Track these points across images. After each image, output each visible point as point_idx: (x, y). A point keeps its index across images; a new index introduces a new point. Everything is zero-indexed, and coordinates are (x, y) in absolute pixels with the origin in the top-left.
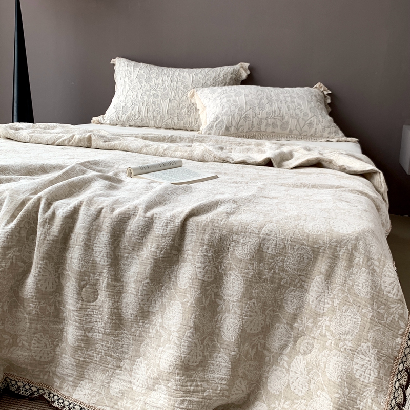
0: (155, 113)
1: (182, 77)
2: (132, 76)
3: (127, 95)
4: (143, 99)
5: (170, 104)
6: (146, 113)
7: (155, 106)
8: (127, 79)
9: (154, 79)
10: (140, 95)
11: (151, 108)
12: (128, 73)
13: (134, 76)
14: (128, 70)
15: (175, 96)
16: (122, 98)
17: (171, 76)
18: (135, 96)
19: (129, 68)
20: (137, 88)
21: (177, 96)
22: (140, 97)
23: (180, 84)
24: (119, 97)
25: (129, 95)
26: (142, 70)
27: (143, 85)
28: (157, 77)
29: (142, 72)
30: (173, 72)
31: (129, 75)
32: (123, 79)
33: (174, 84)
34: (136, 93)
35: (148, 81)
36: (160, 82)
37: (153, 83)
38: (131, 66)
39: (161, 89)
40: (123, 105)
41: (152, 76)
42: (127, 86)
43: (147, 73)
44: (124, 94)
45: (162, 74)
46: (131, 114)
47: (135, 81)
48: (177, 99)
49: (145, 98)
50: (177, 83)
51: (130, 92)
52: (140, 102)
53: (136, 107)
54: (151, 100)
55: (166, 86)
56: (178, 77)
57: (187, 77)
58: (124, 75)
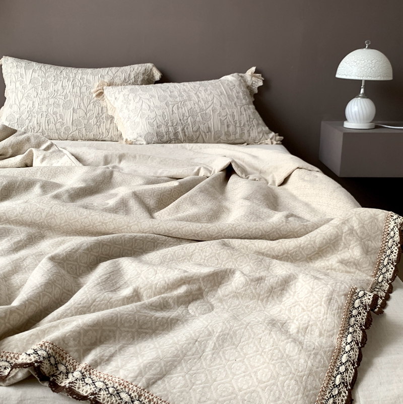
0: (58, 125)
1: (85, 80)
2: (24, 80)
3: (21, 104)
4: (41, 109)
5: (74, 114)
6: (47, 126)
7: (56, 116)
8: (18, 84)
9: (52, 84)
10: (37, 105)
11: (52, 120)
12: (19, 76)
13: (27, 81)
14: (18, 72)
15: (79, 105)
16: (15, 108)
17: (72, 79)
18: (31, 105)
19: (19, 70)
20: (32, 96)
21: (82, 104)
22: (37, 108)
23: (84, 89)
24: (11, 107)
25: (24, 105)
26: (36, 72)
27: (39, 92)
28: (55, 82)
29: (36, 75)
30: (74, 75)
31: (21, 78)
32: (13, 84)
33: (77, 89)
34: (31, 103)
35: (45, 86)
36: (60, 88)
37: (51, 89)
38: (22, 67)
39: (61, 97)
40: (17, 116)
41: (49, 80)
42: (19, 93)
43: (43, 77)
44: (17, 103)
45: (61, 78)
46: (29, 127)
47: (29, 87)
48: (83, 107)
49: (44, 108)
50: (80, 89)
51: (24, 101)
52: (38, 113)
53: (33, 119)
54: (51, 110)
55: (68, 93)
56: (81, 81)
57: (92, 81)
58: (14, 80)
